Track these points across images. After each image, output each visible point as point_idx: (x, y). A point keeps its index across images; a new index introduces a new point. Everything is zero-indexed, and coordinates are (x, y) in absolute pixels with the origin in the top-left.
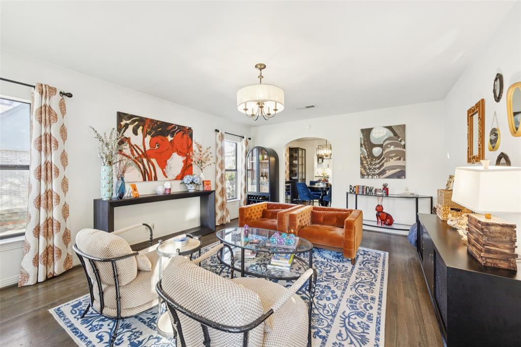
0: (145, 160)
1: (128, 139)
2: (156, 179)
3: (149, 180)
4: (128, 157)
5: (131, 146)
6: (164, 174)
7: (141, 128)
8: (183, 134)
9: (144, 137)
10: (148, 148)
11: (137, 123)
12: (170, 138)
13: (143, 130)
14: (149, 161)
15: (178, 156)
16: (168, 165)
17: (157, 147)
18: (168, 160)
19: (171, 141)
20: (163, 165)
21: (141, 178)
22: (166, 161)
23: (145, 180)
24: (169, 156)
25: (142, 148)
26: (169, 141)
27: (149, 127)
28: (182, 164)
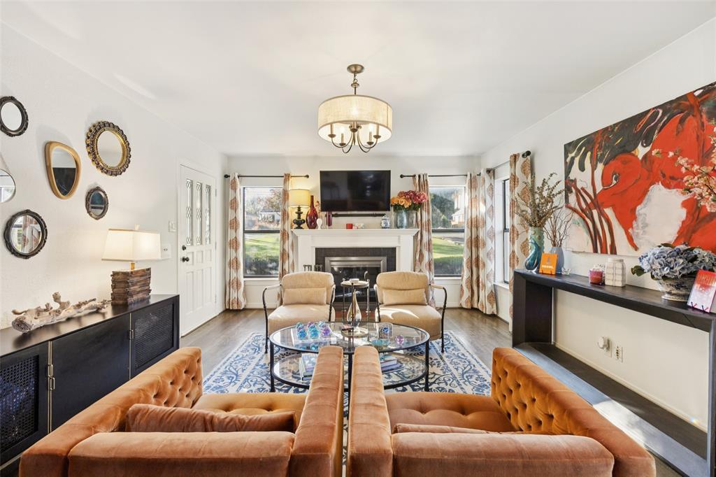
0: (595, 212)
1: (575, 181)
2: (614, 251)
3: (602, 252)
4: (574, 210)
5: (578, 191)
6: (630, 240)
7: (589, 154)
8: (682, 121)
9: (594, 168)
10: (599, 188)
11: (584, 148)
12: (641, 151)
13: (591, 157)
14: (601, 214)
15: (664, 190)
16: (640, 219)
17: (614, 182)
18: (639, 208)
19: (645, 157)
20: (628, 219)
21: (590, 248)
22: (634, 210)
23: (595, 251)
24: (641, 196)
25: (591, 192)
26: (640, 157)
27: (600, 148)
28: (683, 214)
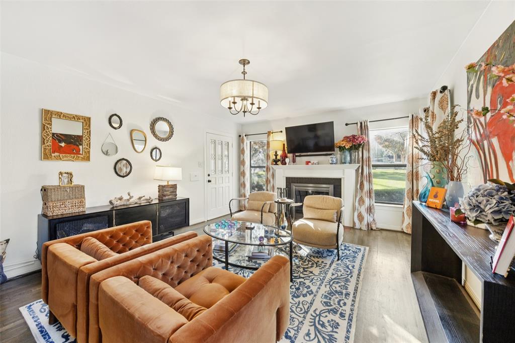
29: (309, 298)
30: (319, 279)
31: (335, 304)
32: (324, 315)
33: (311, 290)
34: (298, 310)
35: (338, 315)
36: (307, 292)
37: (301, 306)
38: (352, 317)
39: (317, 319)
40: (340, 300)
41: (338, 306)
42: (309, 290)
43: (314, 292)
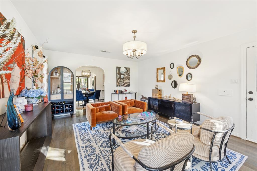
29: (99, 144)
30: (105, 154)
31: (88, 149)
32: (89, 143)
33: (102, 147)
34: (98, 139)
35: (84, 146)
36: (103, 146)
37: (99, 140)
38: (79, 149)
39: (90, 141)
40: (87, 152)
41: (86, 149)
42: (103, 147)
43: (100, 147)
